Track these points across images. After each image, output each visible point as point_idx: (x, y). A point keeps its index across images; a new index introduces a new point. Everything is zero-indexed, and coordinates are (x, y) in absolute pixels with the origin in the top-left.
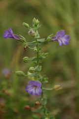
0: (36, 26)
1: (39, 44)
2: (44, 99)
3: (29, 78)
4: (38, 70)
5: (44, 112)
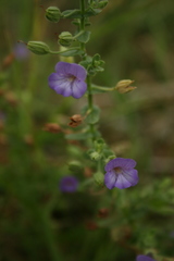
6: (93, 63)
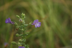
0: (23, 17)
1: (25, 27)
3: (19, 45)
4: (24, 41)
6: (27, 46)
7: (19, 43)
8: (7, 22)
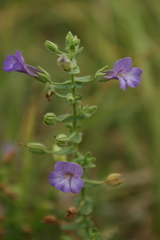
0: (72, 48)
1: (78, 86)
2: (87, 203)
3: (56, 157)
4: (74, 141)
5: (87, 229)
6: (85, 160)
7: (57, 149)
8: (12, 66)
